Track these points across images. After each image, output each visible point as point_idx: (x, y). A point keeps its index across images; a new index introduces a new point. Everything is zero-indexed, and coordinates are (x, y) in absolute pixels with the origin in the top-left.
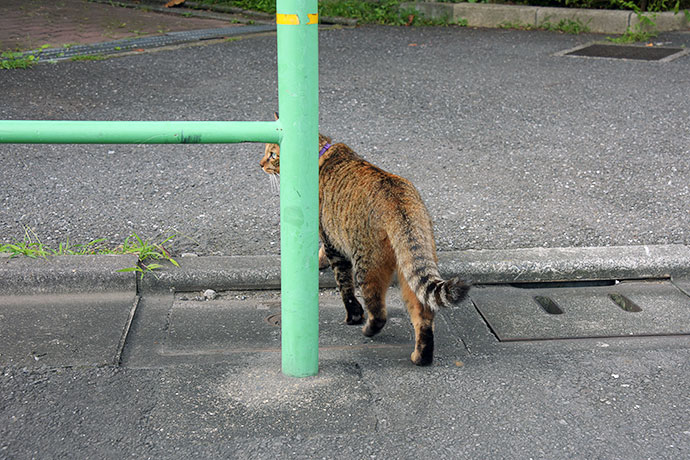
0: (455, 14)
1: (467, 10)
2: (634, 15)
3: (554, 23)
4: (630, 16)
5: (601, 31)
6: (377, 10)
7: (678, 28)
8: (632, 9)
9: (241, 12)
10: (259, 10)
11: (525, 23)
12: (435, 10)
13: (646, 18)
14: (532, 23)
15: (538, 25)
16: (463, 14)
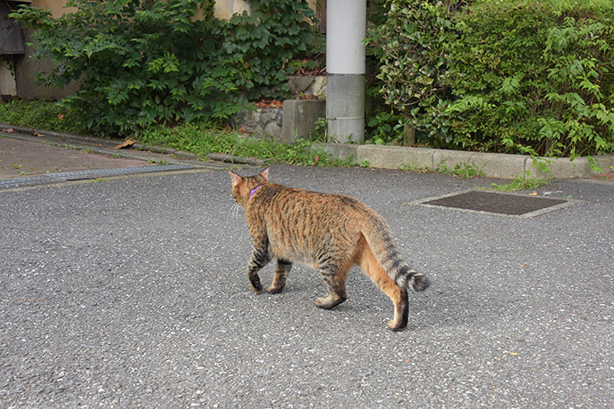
0: (358, 155)
1: (369, 152)
2: (530, 160)
3: (450, 166)
4: (525, 161)
5: (496, 175)
6: (289, 150)
7: (580, 175)
8: (528, 154)
9: (174, 153)
10: (189, 150)
11: (423, 166)
12: (341, 152)
13: (541, 164)
14: (430, 166)
15: (435, 167)
16: (366, 155)
